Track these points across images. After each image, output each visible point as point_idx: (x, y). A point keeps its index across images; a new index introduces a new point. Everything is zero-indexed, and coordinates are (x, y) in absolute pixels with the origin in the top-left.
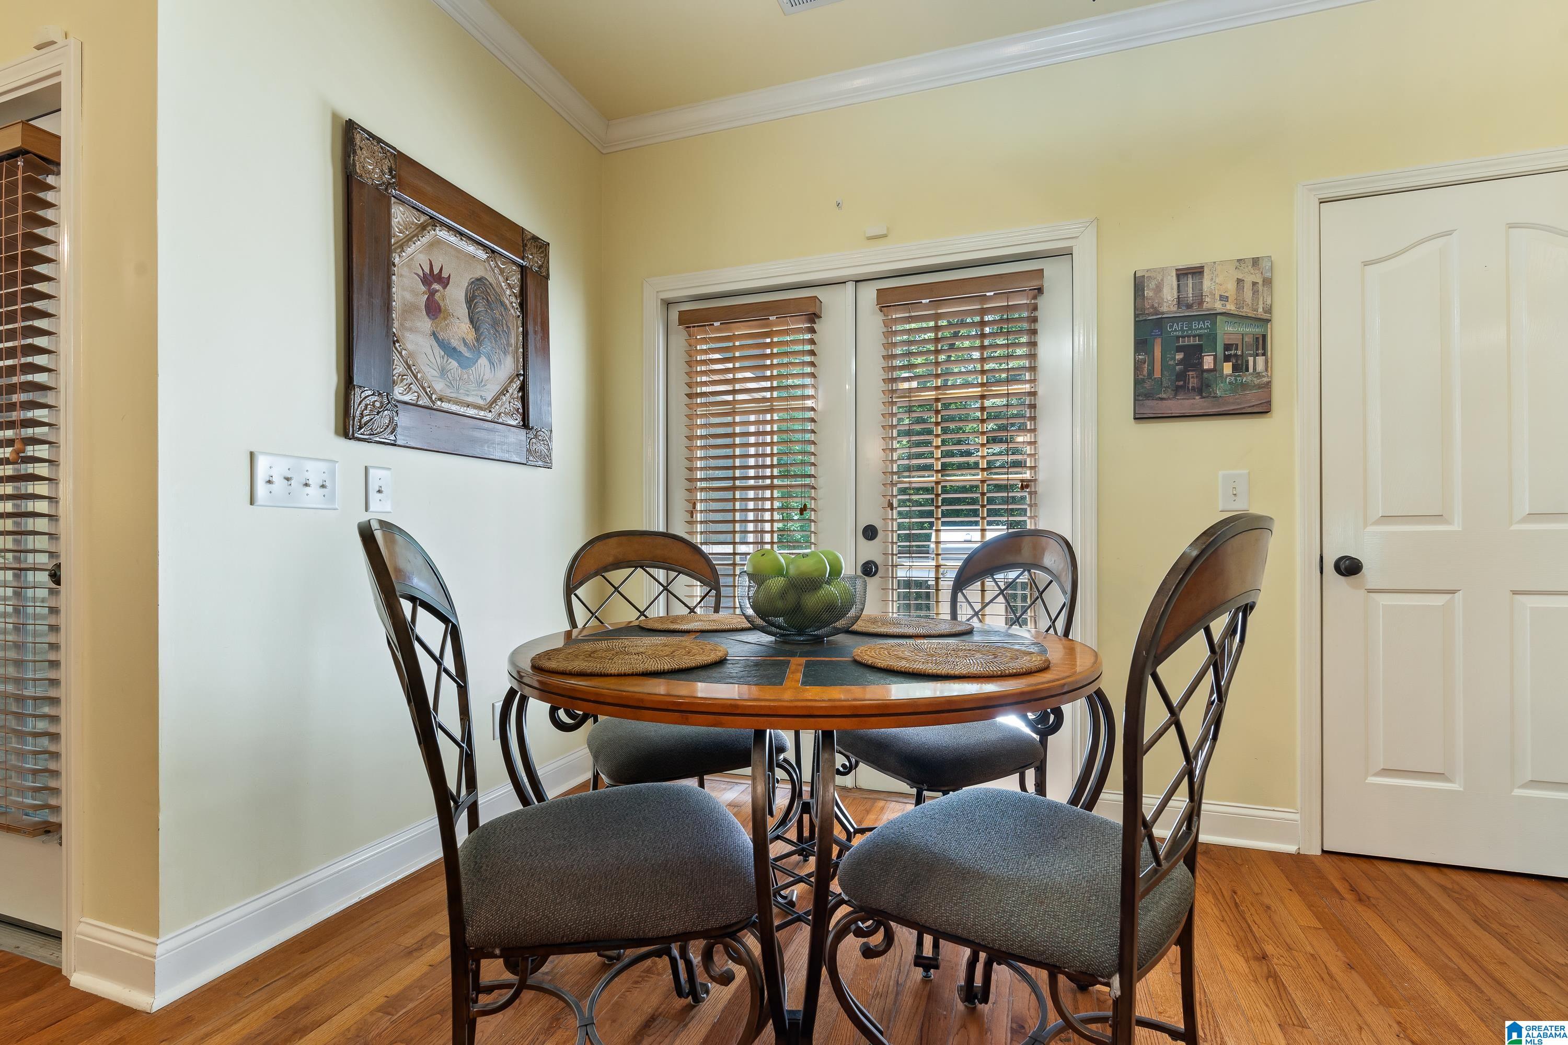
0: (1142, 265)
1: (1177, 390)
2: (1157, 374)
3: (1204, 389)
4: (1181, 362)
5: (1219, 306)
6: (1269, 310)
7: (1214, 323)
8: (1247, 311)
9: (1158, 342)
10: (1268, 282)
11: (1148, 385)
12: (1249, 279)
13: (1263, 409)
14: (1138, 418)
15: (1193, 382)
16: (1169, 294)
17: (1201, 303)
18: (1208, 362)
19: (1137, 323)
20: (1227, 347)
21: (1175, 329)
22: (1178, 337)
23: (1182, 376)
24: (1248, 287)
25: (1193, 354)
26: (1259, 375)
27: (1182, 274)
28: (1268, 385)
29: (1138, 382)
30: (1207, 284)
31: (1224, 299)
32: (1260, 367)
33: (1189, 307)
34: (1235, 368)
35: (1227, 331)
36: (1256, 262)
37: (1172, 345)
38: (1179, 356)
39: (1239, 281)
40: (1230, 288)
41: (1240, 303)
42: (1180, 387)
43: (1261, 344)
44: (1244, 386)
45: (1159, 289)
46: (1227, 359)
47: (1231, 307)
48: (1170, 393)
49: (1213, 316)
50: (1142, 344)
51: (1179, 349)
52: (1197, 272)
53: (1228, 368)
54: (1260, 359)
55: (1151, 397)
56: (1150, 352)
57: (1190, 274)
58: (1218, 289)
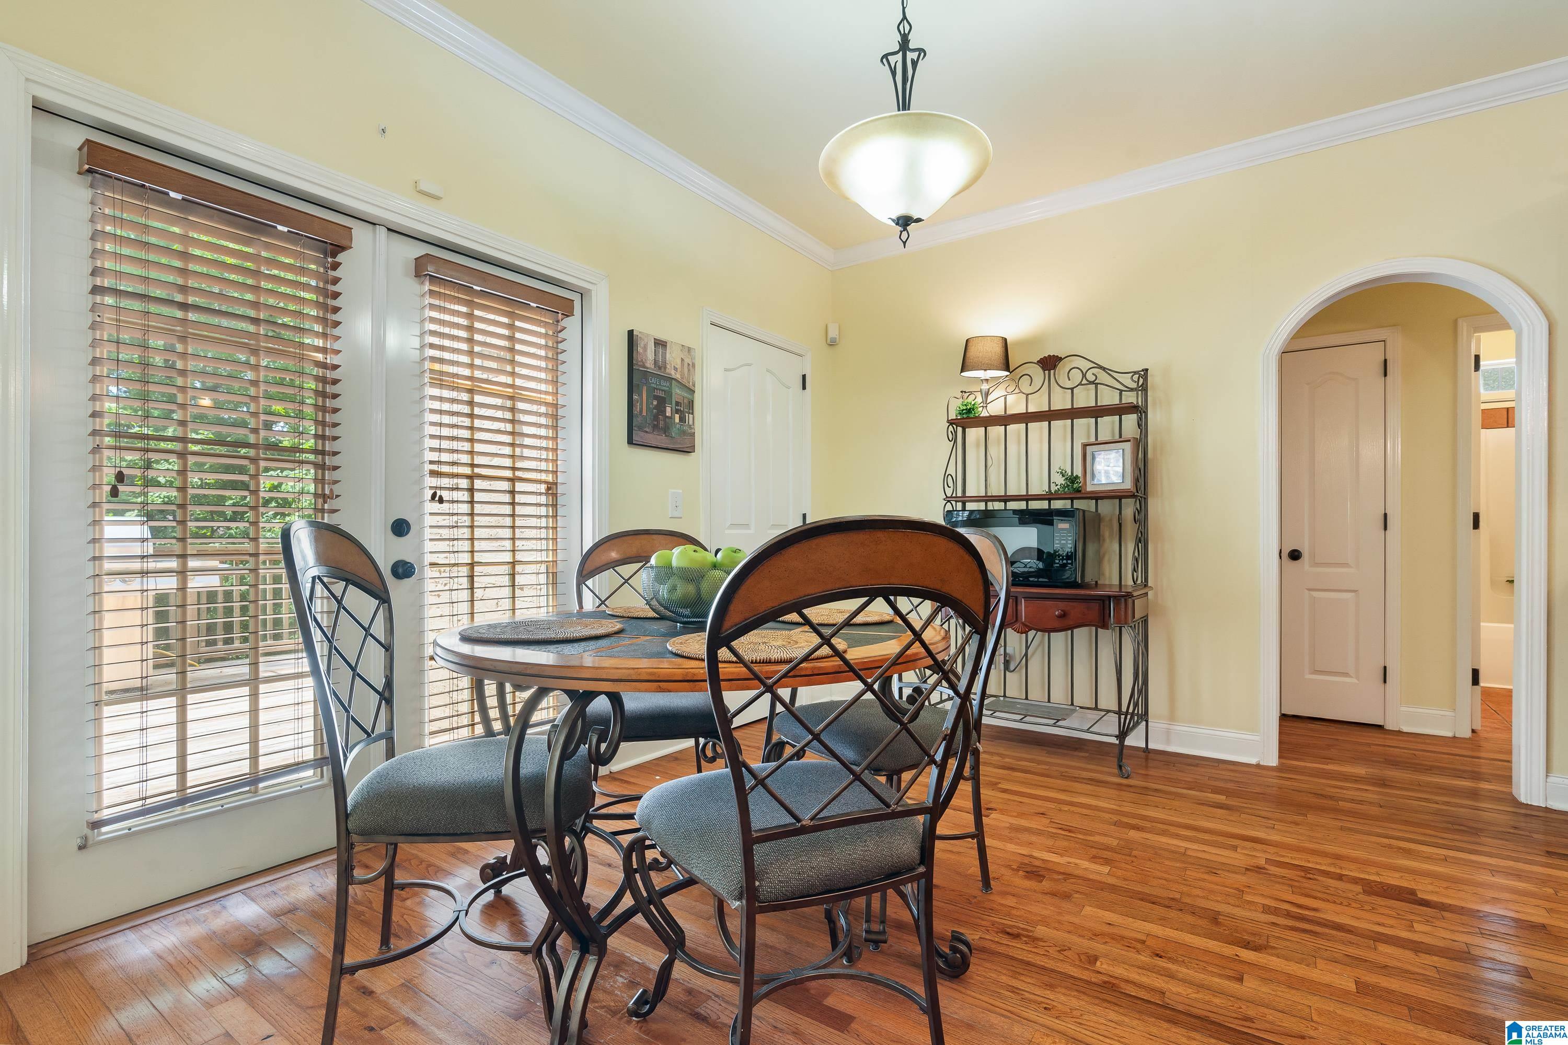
1: (653, 425)
2: (644, 414)
3: (666, 430)
4: (656, 406)
5: (674, 374)
6: (694, 384)
7: (671, 384)
8: (686, 381)
9: (645, 388)
10: (694, 366)
11: (635, 419)
12: (687, 361)
13: (687, 450)
14: (629, 442)
15: (661, 424)
16: (650, 355)
17: (666, 367)
18: (668, 411)
19: (631, 371)
20: (677, 404)
21: (653, 381)
22: (655, 388)
23: (656, 418)
24: (686, 365)
25: (661, 404)
26: (690, 426)
27: (656, 342)
28: (693, 435)
29: (628, 415)
30: (668, 356)
31: (676, 369)
32: (690, 422)
33: (660, 368)
34: (680, 419)
35: (676, 392)
36: (689, 349)
37: (649, 393)
38: (655, 403)
39: (682, 360)
40: (678, 363)
41: (682, 374)
42: (654, 428)
43: (691, 407)
44: (681, 433)
45: (642, 347)
46: (677, 411)
47: (678, 376)
48: (650, 429)
49: (670, 379)
50: (632, 385)
51: (655, 397)
52: (663, 345)
53: (677, 416)
54: (691, 416)
55: (640, 429)
56: (640, 394)
57: (660, 345)
58: (673, 361)
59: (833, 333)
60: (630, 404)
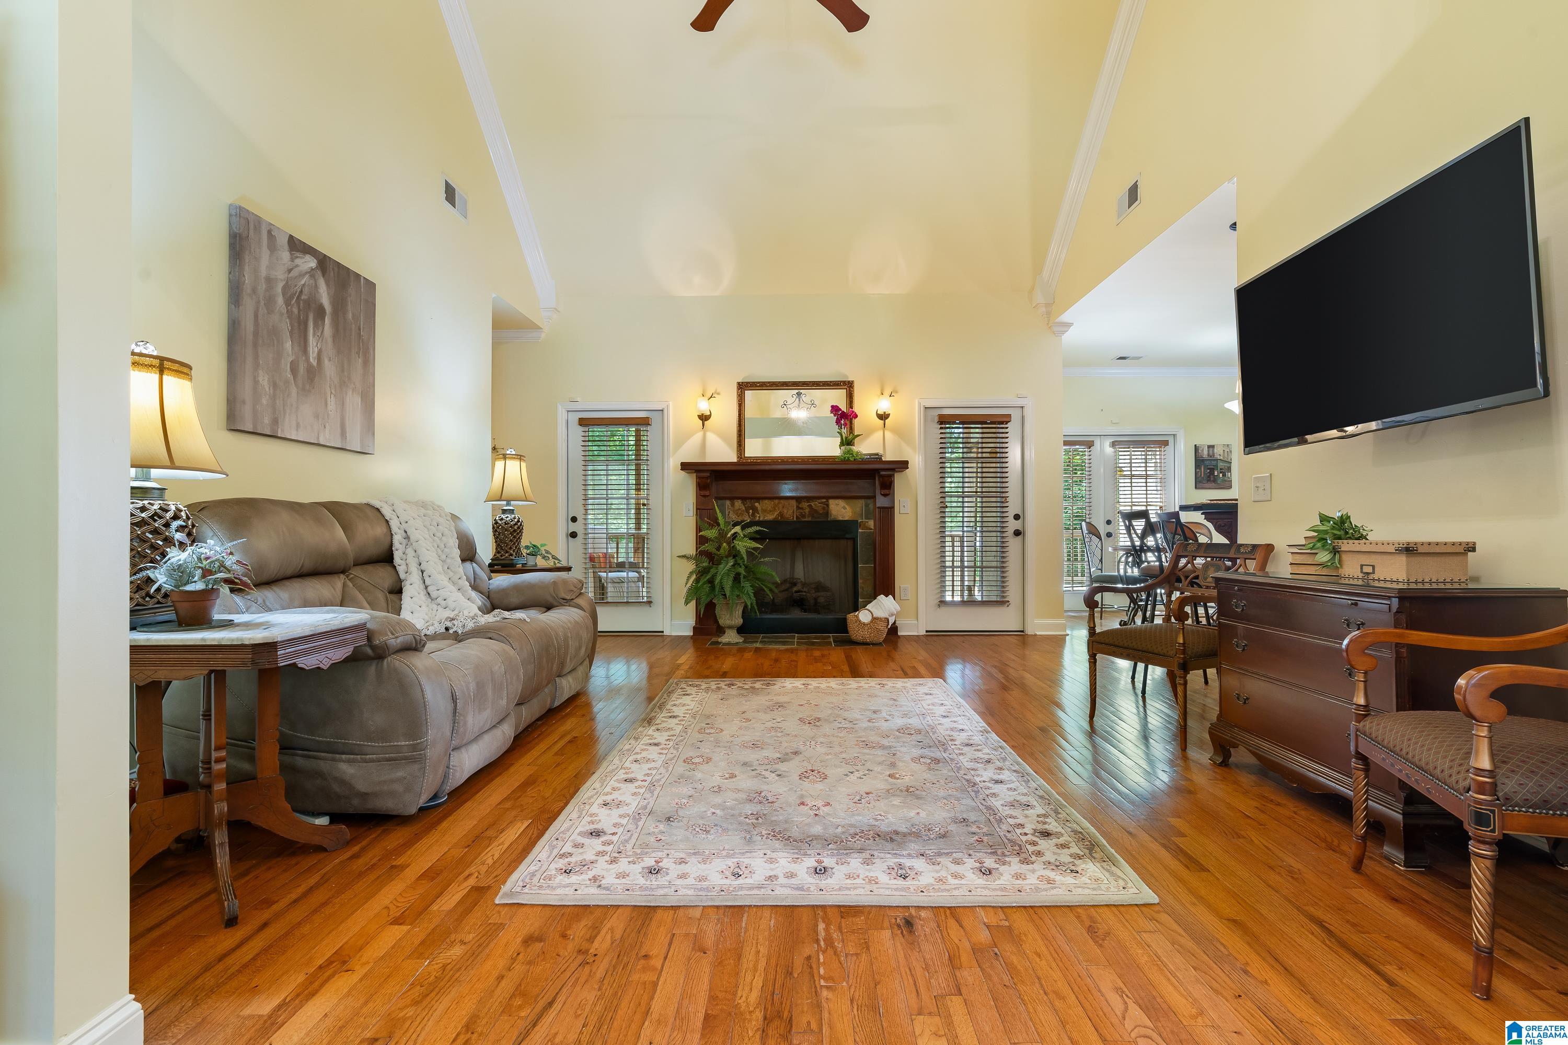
0: (1198, 443)
1: (1208, 481)
2: (1201, 476)
3: (1215, 481)
5: (1219, 457)
6: (1231, 460)
7: (1217, 462)
8: (1225, 459)
9: (1202, 466)
10: (1231, 451)
11: (1199, 479)
12: (1226, 451)
13: (1230, 487)
14: (1197, 487)
15: (1212, 479)
16: (1206, 452)
17: (1214, 456)
18: (1216, 473)
19: (1195, 460)
20: (1220, 469)
21: (1207, 463)
22: (1208, 465)
23: (1209, 477)
25: (1212, 470)
26: (1229, 478)
27: (1209, 447)
28: (1231, 482)
29: (1196, 478)
30: (1215, 450)
31: (1220, 455)
32: (1229, 476)
33: (1210, 457)
34: (1224, 475)
35: (1221, 465)
36: (1228, 445)
37: (1206, 467)
38: (1208, 471)
39: (1224, 451)
40: (1221, 452)
41: (1224, 457)
43: (1229, 469)
44: (1226, 480)
45: (1203, 450)
46: (1221, 472)
47: (1222, 458)
48: (1205, 481)
49: (1217, 460)
50: (1197, 466)
51: (1208, 469)
52: (1213, 447)
53: (1221, 475)
54: (1231, 472)
55: (1200, 482)
56: (1200, 469)
57: (1211, 447)
58: (1218, 452)
60: (1196, 473)
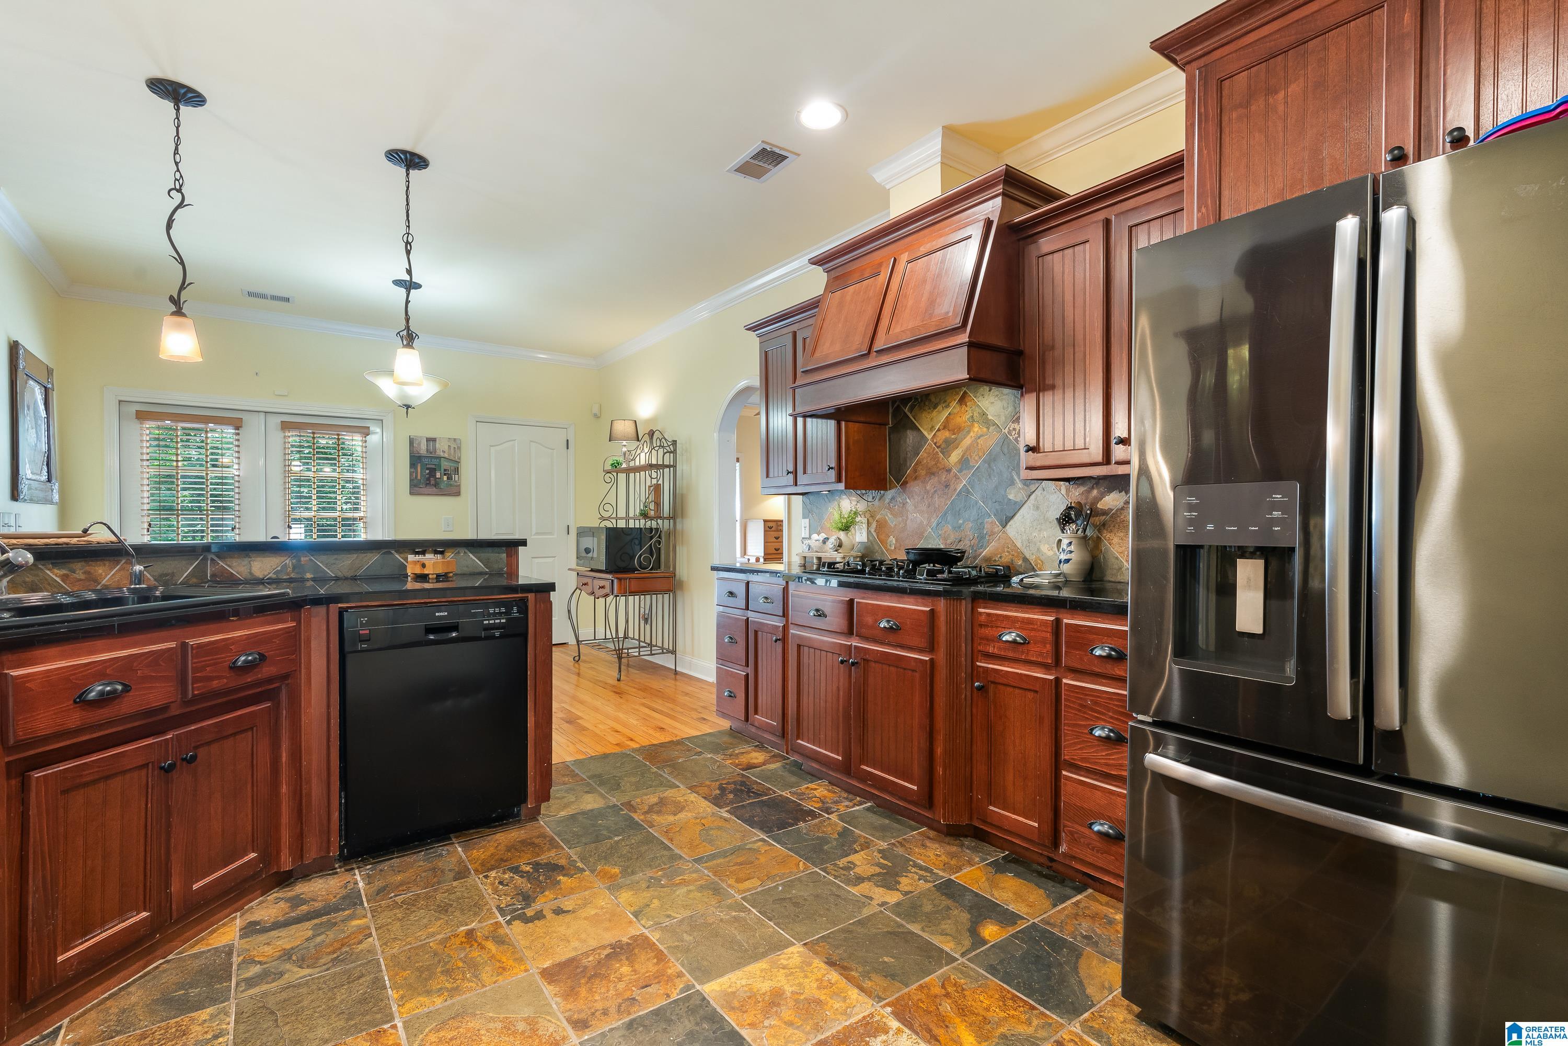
0: (413, 434)
1: (427, 484)
2: (419, 477)
3: (436, 485)
4: (429, 473)
5: (442, 454)
6: (460, 458)
7: (440, 461)
8: (451, 458)
9: (419, 465)
10: (459, 448)
11: (415, 481)
12: (453, 446)
13: (458, 494)
14: (411, 493)
15: (433, 482)
16: (423, 447)
17: (435, 452)
18: (438, 475)
19: (411, 457)
20: (445, 470)
21: (426, 461)
22: (426, 464)
23: (428, 479)
24: (452, 448)
25: (432, 471)
26: (456, 482)
27: (428, 440)
28: (459, 486)
29: (411, 480)
30: (437, 445)
31: (444, 452)
32: (457, 479)
33: (431, 453)
34: (448, 478)
35: (445, 464)
36: (455, 440)
37: (424, 467)
38: (427, 471)
39: (449, 446)
40: (446, 448)
41: (450, 454)
42: (428, 484)
43: (457, 471)
44: (451, 485)
45: (419, 444)
46: (445, 474)
47: (446, 455)
48: (424, 486)
49: (440, 458)
50: (413, 465)
51: (427, 469)
52: (434, 440)
53: (445, 478)
54: (457, 476)
55: (415, 486)
56: (416, 468)
57: (431, 440)
58: (442, 448)
59: (596, 410)
60: (411, 475)
